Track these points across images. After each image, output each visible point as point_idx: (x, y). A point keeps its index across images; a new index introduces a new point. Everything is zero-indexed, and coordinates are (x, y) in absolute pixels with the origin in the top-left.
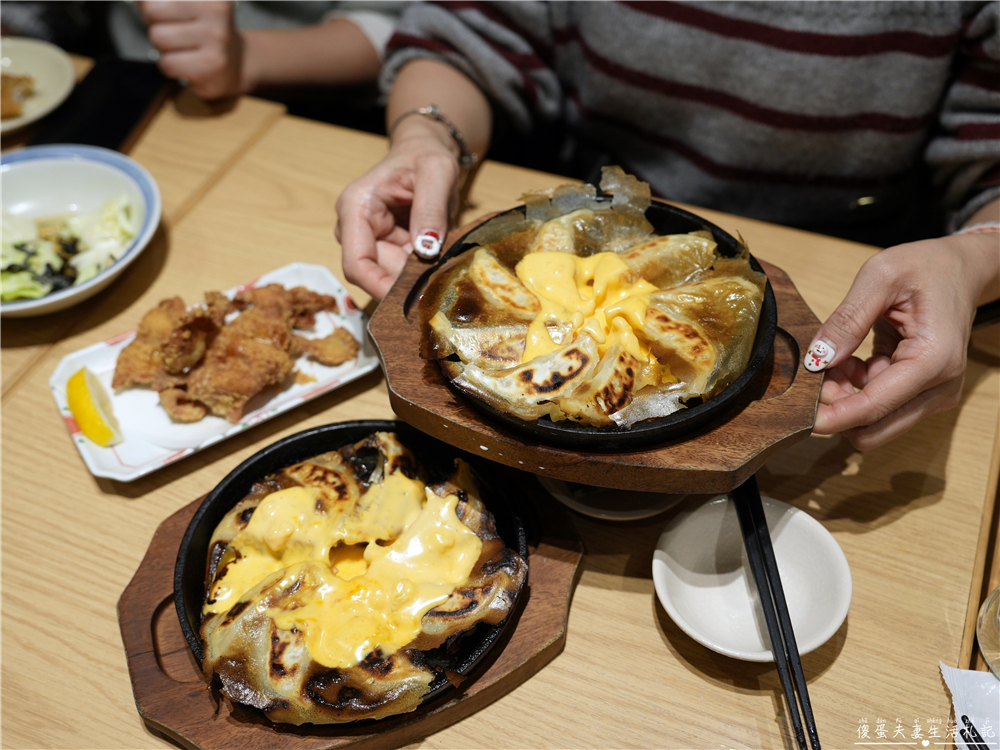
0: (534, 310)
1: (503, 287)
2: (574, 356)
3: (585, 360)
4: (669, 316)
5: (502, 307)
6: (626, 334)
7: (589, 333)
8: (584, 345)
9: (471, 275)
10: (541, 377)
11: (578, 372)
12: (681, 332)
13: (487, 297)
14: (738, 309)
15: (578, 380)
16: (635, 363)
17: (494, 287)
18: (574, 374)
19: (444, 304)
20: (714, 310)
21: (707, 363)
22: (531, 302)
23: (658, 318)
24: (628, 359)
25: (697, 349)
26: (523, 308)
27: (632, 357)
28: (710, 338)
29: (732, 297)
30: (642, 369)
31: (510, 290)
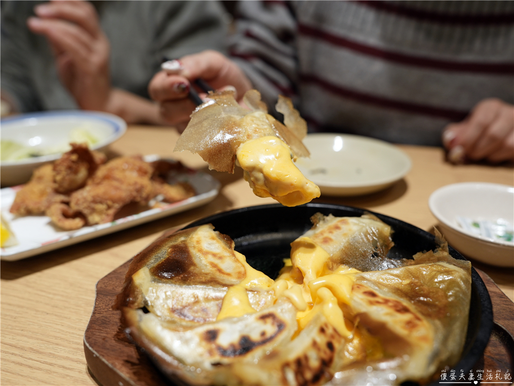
0: (239, 278)
1: (214, 255)
2: (269, 321)
3: (281, 326)
4: (377, 292)
5: (207, 271)
6: (330, 305)
7: (289, 299)
8: (282, 310)
9: (188, 241)
10: (228, 337)
11: (271, 339)
12: (391, 307)
13: (196, 261)
14: (448, 289)
15: (269, 348)
16: (337, 337)
17: (206, 253)
18: (265, 340)
19: (153, 261)
20: (423, 290)
21: (424, 339)
22: (238, 270)
23: (365, 293)
24: (329, 331)
25: (410, 325)
26: (229, 274)
27: (335, 330)
28: (423, 314)
29: (440, 278)
30: (344, 345)
31: (220, 258)
